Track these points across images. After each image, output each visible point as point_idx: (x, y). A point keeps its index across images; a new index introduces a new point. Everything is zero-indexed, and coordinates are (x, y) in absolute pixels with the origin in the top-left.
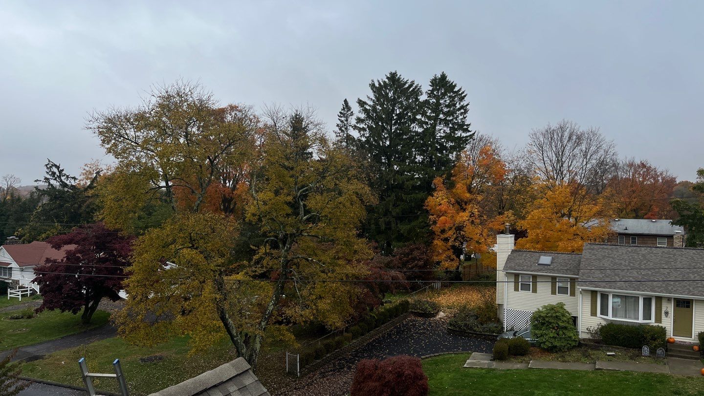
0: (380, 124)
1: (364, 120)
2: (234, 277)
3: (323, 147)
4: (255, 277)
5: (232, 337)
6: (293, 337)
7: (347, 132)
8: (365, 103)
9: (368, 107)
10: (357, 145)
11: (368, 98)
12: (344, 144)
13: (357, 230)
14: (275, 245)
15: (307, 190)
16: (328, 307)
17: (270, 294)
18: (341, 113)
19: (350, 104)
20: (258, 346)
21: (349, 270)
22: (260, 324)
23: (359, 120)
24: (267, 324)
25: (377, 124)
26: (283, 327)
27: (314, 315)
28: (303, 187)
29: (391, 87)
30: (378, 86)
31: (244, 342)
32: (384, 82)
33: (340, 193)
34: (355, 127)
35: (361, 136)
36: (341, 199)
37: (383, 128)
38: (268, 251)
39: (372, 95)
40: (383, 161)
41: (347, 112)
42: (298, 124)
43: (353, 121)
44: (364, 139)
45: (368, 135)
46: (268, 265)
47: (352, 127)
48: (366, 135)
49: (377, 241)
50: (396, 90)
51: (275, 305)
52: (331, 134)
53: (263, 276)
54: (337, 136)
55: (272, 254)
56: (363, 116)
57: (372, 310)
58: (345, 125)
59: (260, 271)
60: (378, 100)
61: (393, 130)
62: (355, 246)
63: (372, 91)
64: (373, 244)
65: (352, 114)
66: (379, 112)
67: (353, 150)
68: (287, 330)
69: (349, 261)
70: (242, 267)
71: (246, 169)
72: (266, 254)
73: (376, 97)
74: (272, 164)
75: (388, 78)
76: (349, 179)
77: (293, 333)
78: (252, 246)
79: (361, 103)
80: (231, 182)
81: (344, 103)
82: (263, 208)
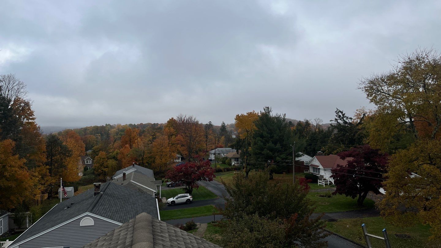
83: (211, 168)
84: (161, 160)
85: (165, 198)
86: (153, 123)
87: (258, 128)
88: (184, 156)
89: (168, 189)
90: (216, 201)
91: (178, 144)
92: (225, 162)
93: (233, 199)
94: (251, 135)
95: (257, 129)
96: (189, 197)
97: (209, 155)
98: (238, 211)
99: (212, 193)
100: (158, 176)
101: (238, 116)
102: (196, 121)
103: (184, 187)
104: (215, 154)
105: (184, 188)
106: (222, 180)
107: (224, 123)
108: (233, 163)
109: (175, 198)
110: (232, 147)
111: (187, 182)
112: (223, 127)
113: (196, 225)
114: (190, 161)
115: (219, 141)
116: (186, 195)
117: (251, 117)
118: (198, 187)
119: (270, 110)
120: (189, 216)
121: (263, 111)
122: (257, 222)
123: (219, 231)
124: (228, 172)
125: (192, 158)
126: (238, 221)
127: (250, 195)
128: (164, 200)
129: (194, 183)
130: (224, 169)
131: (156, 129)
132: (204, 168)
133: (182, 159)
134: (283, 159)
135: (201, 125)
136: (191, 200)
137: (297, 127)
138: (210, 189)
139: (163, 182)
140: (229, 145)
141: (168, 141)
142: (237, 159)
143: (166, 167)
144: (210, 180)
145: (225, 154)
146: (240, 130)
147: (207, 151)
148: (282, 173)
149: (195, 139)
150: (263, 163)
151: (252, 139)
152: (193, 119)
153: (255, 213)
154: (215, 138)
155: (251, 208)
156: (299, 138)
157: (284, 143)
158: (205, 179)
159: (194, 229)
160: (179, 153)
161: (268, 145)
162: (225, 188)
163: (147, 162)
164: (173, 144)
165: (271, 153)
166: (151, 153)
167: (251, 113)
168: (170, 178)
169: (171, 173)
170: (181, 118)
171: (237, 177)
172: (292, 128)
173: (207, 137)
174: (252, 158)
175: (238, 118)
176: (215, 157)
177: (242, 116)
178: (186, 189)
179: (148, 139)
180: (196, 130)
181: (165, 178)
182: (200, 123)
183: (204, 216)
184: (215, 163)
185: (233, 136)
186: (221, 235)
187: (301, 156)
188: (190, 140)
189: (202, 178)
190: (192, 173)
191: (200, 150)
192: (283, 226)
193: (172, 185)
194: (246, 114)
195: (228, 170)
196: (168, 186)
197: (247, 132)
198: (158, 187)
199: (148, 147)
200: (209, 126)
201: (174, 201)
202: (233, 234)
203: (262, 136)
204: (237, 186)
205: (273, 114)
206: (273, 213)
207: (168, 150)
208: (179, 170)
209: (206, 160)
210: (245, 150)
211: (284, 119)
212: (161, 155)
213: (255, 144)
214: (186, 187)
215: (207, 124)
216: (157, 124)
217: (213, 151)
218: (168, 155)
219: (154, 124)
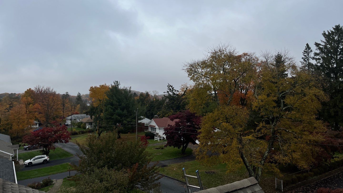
0: (330, 55)
1: (319, 54)
2: (247, 137)
3: (294, 71)
4: (257, 138)
5: (247, 167)
6: (279, 170)
7: (308, 61)
8: (320, 44)
9: (321, 47)
10: (315, 68)
11: (322, 41)
12: (307, 68)
13: (316, 115)
14: (268, 122)
15: (285, 94)
16: (299, 157)
17: (266, 147)
18: (304, 51)
19: (310, 46)
20: (260, 173)
21: (311, 137)
22: (261, 162)
23: (316, 54)
24: (264, 162)
25: (327, 55)
26: (273, 164)
27: (290, 160)
28: (283, 92)
29: (336, 33)
30: (328, 34)
31: (253, 170)
32: (332, 31)
33: (305, 95)
34: (313, 58)
35: (317, 63)
36: (305, 98)
37: (332, 57)
38: (264, 125)
39: (324, 39)
40: (332, 76)
41: (309, 50)
42: (279, 59)
43: (312, 55)
44: (319, 64)
45: (322, 62)
46: (264, 132)
47: (312, 58)
48: (320, 62)
49: (328, 122)
50: (340, 35)
51: (268, 153)
52: (299, 63)
53: (262, 138)
54: (302, 64)
55: (266, 127)
56: (318, 52)
57: (326, 161)
58: (307, 58)
59: (260, 135)
60: (328, 41)
61: (338, 58)
62: (315, 125)
63: (324, 37)
64: (326, 123)
65: (311, 51)
66: (329, 49)
67: (312, 71)
68: (275, 167)
69: (311, 133)
70: (251, 133)
71: (252, 84)
72: (263, 126)
73: (326, 40)
74: (265, 81)
75: (334, 29)
76: (310, 87)
77: (279, 168)
78: (255, 123)
79: (317, 45)
80: (245, 91)
81: (306, 46)
82: (261, 103)
83: (68, 132)
84: (19, 126)
85: (22, 160)
86: (10, 93)
87: (110, 98)
88: (42, 122)
89: (25, 152)
90: (72, 159)
91: (35, 112)
92: (80, 126)
93: (86, 156)
94: (103, 104)
95: (108, 99)
96: (46, 158)
97: (66, 121)
98: (90, 166)
99: (68, 153)
100: (15, 141)
101: (92, 87)
102: (53, 91)
103: (42, 149)
104: (71, 120)
105: (41, 151)
106: (77, 141)
107: (79, 94)
108: (87, 127)
109: (32, 160)
110: (87, 113)
111: (44, 145)
112: (79, 97)
113: (52, 182)
114: (47, 126)
115: (74, 109)
116: (43, 156)
117: (103, 89)
118: (55, 148)
119: (119, 83)
120: (46, 174)
121: (114, 84)
122: (106, 174)
123: (73, 184)
124: (83, 134)
125: (49, 124)
126: (90, 174)
127: (100, 152)
128: (21, 162)
129: (51, 145)
130: (79, 132)
131: (14, 99)
132: (60, 132)
133: (40, 125)
134: (128, 122)
135: (59, 95)
136: (48, 160)
137: (140, 97)
138: (66, 149)
139: (20, 146)
140: (84, 112)
141: (25, 109)
142: (91, 124)
143: (24, 132)
144: (67, 142)
145: (80, 120)
146: (94, 99)
147: (64, 118)
148: (127, 133)
149: (52, 108)
150: (113, 126)
151: (104, 106)
152: (51, 90)
153: (104, 166)
154: (72, 106)
155: (101, 163)
156: (141, 105)
157: (130, 109)
158: (61, 142)
159: (51, 185)
160: (36, 119)
161: (116, 111)
162: (79, 148)
163: (4, 129)
164: (30, 112)
165: (119, 118)
166: (8, 120)
167: (103, 85)
168: (27, 142)
169: (28, 138)
170: (39, 89)
171: (90, 138)
172: (136, 98)
173: (64, 105)
174: (104, 122)
175: (92, 89)
176: (71, 122)
177: (96, 87)
178: (43, 151)
179: (5, 108)
180: (54, 99)
181: (23, 143)
182: (57, 93)
183: (60, 173)
184: (71, 127)
185: (87, 104)
186: (75, 187)
187: (142, 119)
188: (48, 109)
189: (58, 141)
190: (49, 136)
191: (57, 117)
192: (127, 175)
193: (29, 148)
194: (98, 86)
195: (83, 133)
196: (26, 149)
197: (100, 101)
198: (15, 151)
199: (5, 115)
200: (66, 96)
201: (31, 163)
202: (85, 185)
203: (112, 104)
204: (90, 145)
205: (121, 87)
206: (120, 165)
207: (26, 117)
208: (36, 134)
209: (63, 125)
210: (98, 116)
211: (130, 91)
212: (19, 122)
213: (106, 110)
214: (43, 149)
215: (64, 94)
216: (15, 94)
217: (70, 117)
218: (26, 122)
219: (12, 94)
